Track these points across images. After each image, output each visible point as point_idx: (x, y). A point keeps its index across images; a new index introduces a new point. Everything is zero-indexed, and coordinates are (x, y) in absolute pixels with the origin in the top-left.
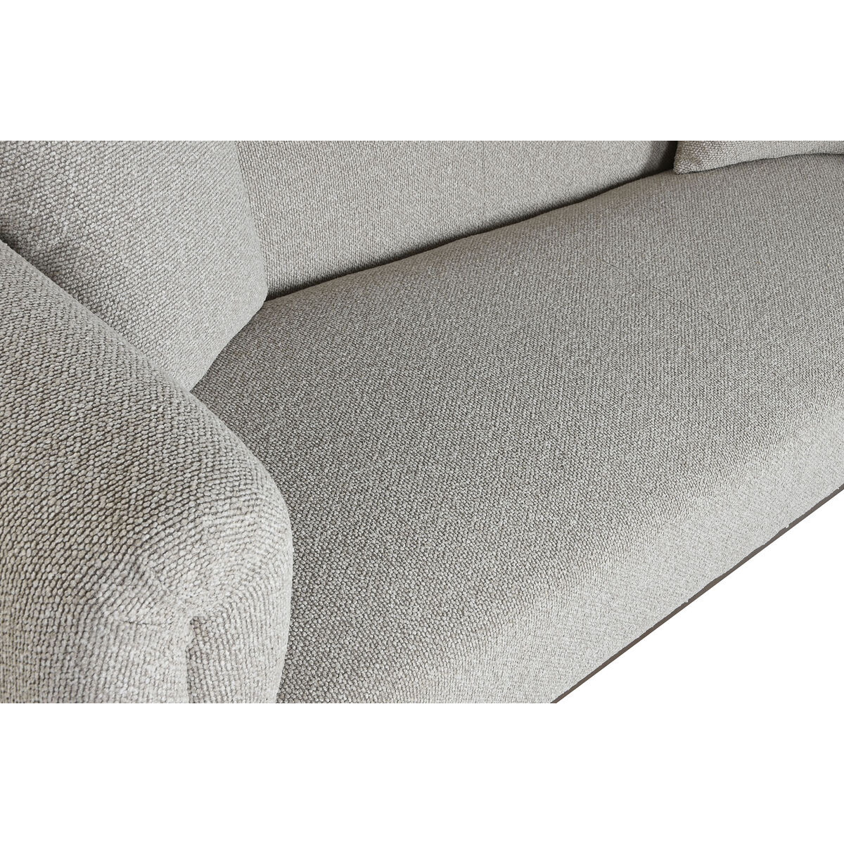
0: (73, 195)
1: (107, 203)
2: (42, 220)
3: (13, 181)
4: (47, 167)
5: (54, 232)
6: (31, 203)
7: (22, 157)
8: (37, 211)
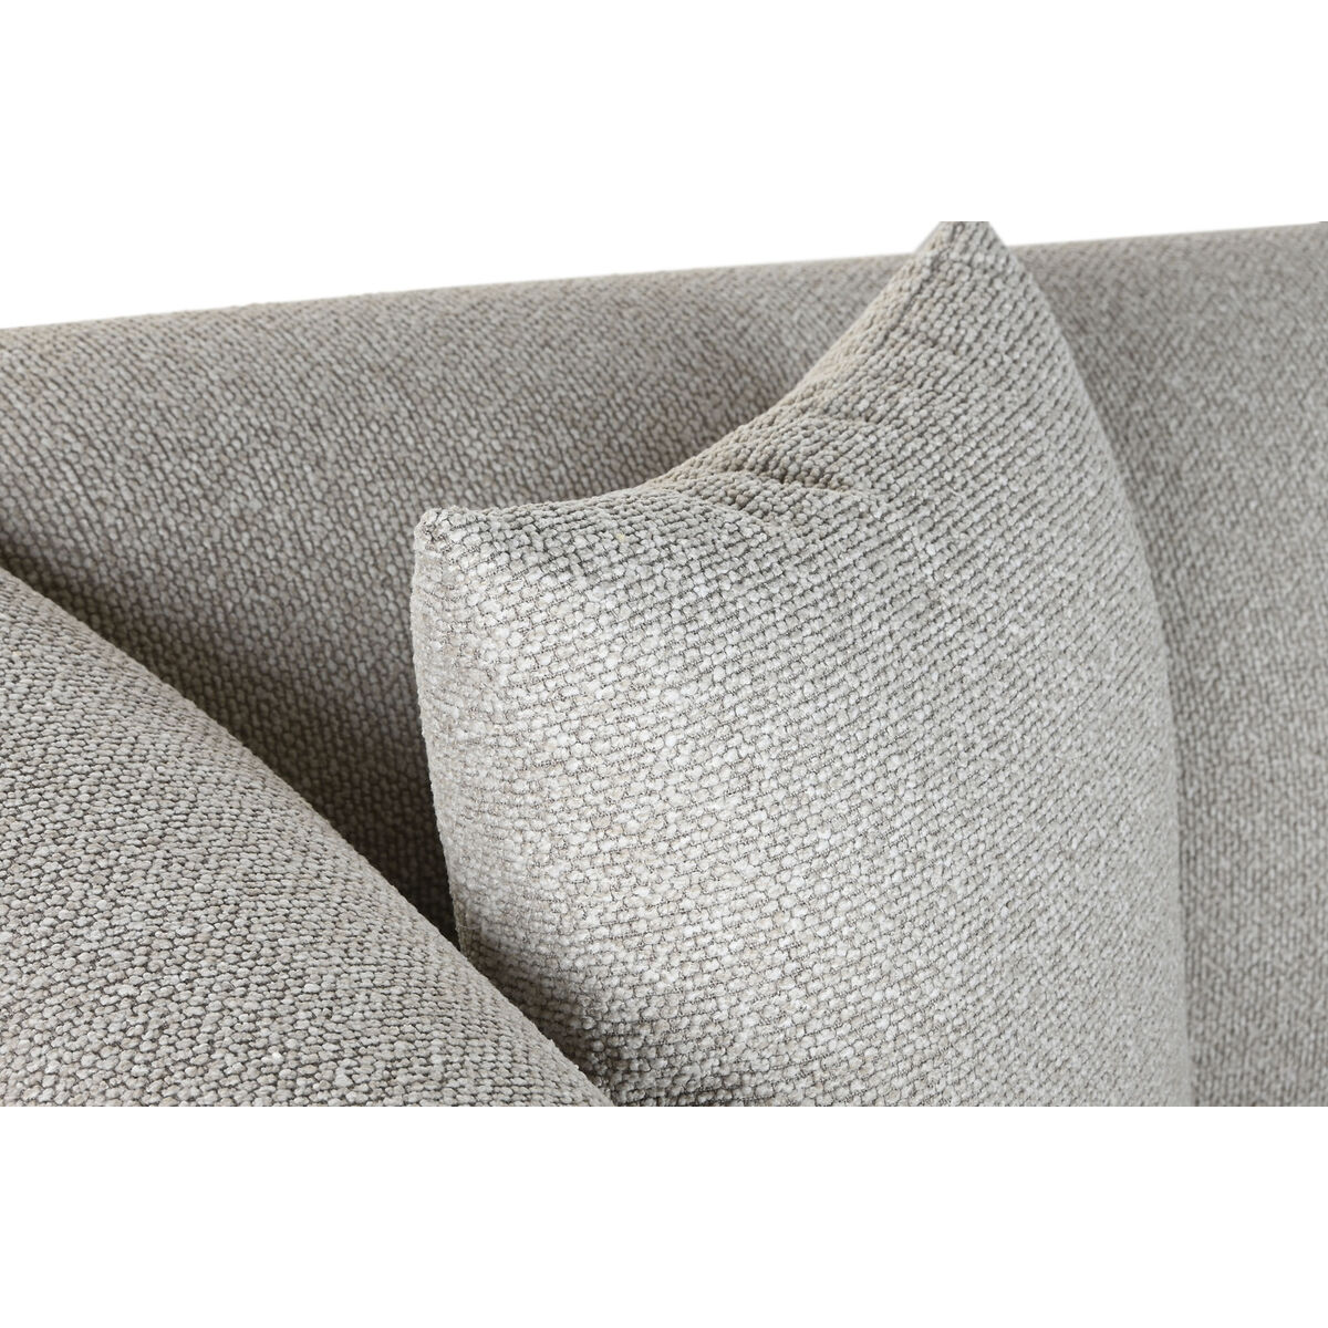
0: (787, 941)
1: (873, 975)
2: (682, 1004)
3: (624, 882)
4: (734, 854)
5: (708, 1042)
6: (662, 950)
7: (672, 816)
8: (672, 977)
